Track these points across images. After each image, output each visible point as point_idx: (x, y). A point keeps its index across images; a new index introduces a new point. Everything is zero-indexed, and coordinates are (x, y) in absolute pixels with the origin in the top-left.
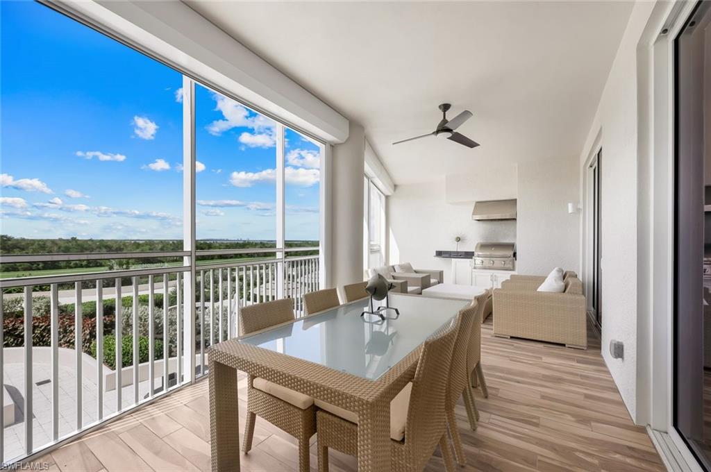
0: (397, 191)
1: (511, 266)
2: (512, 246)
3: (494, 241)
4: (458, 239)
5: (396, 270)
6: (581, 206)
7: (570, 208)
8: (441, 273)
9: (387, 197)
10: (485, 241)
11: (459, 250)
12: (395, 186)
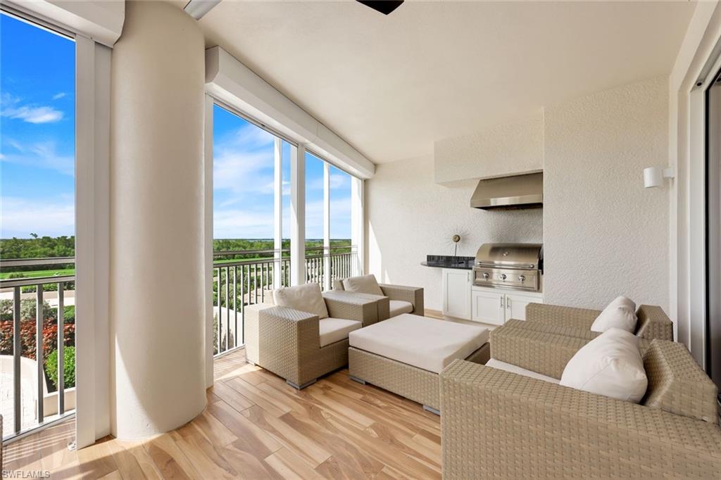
0: (377, 172)
1: (535, 285)
2: (536, 250)
3: (511, 241)
4: (457, 239)
5: (346, 289)
6: (672, 172)
7: (648, 178)
8: (419, 294)
9: (366, 182)
10: (497, 242)
11: (457, 255)
12: (376, 166)
